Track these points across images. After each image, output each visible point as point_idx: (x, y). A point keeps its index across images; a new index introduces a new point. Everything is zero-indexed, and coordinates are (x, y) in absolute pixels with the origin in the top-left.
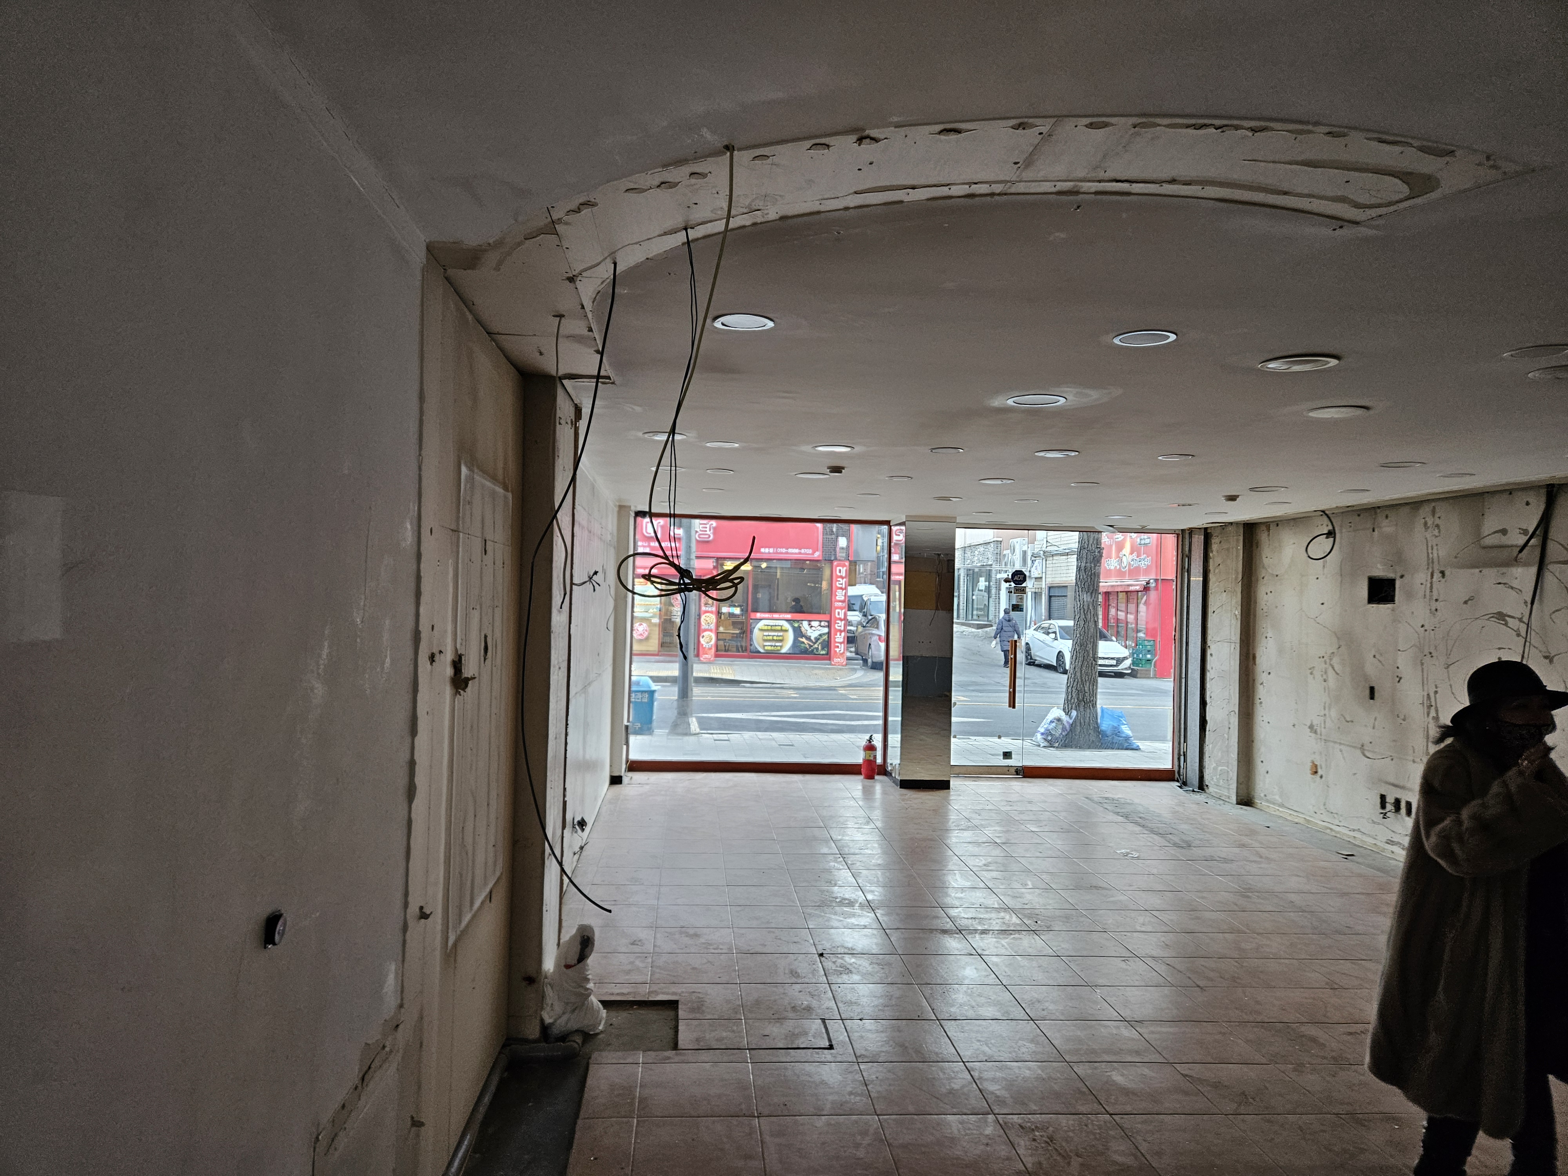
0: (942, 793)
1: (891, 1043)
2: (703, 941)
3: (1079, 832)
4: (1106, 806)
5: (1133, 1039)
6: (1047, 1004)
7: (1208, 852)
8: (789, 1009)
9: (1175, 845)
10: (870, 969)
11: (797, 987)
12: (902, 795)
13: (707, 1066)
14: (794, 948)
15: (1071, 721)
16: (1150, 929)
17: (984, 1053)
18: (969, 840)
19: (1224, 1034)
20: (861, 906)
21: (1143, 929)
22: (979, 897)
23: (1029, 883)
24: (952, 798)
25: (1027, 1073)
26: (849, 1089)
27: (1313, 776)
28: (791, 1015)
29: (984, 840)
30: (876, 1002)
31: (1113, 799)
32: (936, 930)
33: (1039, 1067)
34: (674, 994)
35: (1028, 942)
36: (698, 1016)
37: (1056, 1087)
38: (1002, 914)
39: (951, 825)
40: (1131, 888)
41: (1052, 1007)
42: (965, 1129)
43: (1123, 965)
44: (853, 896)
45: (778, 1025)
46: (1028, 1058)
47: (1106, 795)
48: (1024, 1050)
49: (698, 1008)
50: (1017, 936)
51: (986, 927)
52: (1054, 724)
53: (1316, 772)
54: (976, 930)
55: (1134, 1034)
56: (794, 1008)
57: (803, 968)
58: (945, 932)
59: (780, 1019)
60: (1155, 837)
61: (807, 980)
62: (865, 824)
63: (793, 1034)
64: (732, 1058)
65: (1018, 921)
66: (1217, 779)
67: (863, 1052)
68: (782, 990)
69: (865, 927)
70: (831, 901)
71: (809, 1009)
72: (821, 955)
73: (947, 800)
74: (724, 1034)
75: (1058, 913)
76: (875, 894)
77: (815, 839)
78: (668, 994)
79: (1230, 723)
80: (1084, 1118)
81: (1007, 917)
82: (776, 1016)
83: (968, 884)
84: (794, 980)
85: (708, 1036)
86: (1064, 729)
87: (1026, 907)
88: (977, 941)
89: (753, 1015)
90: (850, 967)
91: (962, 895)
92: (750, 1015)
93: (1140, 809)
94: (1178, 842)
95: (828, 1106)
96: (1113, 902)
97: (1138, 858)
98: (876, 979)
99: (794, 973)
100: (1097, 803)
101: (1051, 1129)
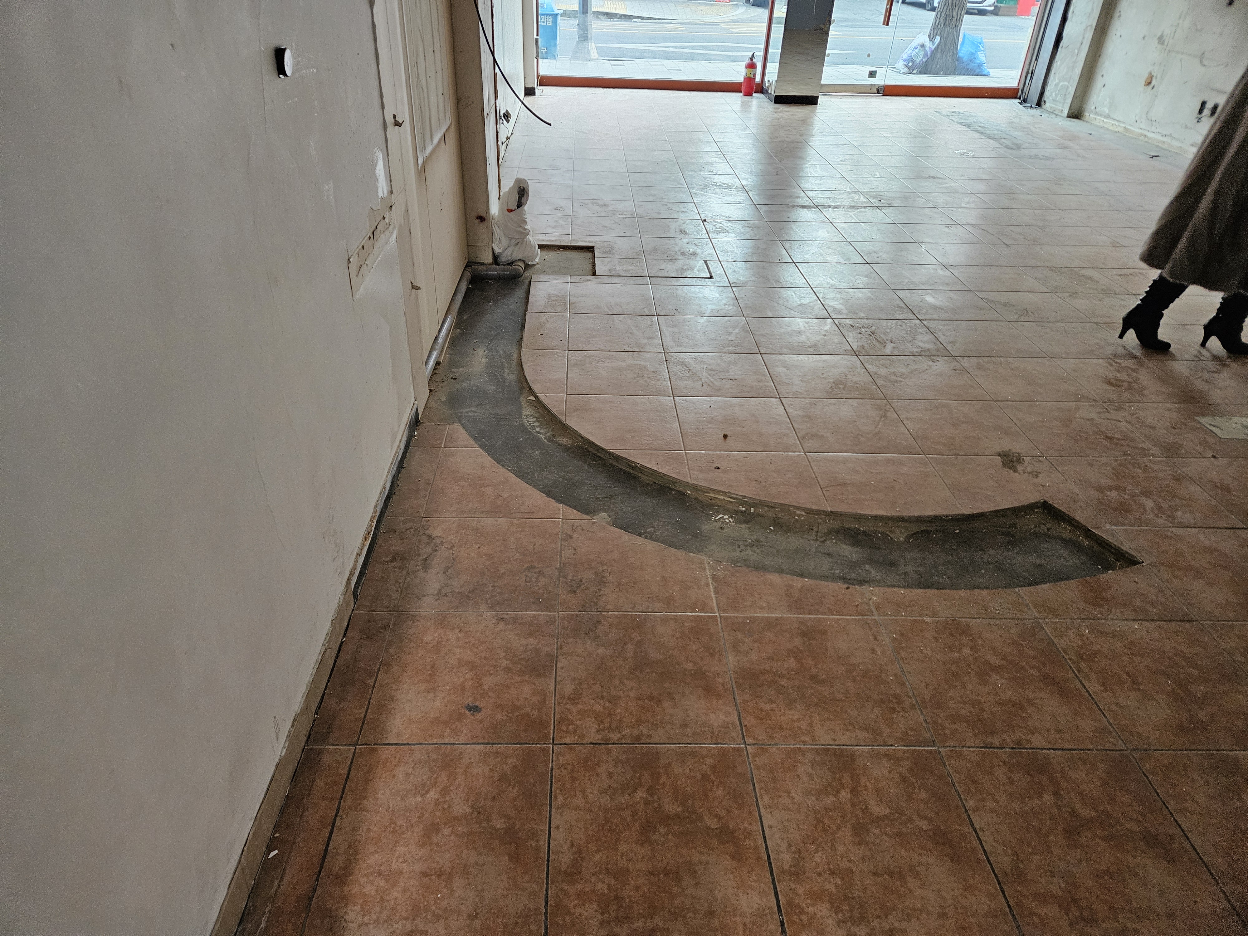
0: (809, 108)
1: (757, 276)
2: (611, 209)
3: (925, 137)
4: (951, 117)
5: (946, 276)
6: (881, 254)
7: (1034, 152)
8: (679, 254)
9: (1007, 147)
10: (742, 230)
11: (685, 240)
12: (775, 109)
13: (619, 286)
14: (682, 216)
15: (933, 48)
16: (972, 206)
17: (828, 283)
18: (830, 143)
19: (1019, 274)
20: (737, 189)
21: (967, 206)
22: (834, 184)
23: (877, 174)
24: (817, 111)
25: (860, 295)
26: (724, 302)
27: (1146, 87)
28: (680, 257)
29: (843, 143)
30: (746, 251)
31: (959, 113)
32: (798, 206)
33: (870, 292)
34: (590, 242)
35: (871, 215)
36: (610, 256)
37: (882, 304)
38: (853, 195)
39: (815, 131)
40: (963, 178)
41: (884, 256)
42: (809, 326)
43: (947, 230)
44: (731, 181)
45: (671, 263)
46: (861, 286)
47: (954, 110)
48: (858, 281)
49: (609, 251)
50: (863, 210)
51: (838, 204)
52: (917, 50)
53: (1150, 83)
54: (830, 206)
55: (947, 273)
56: (683, 254)
57: (689, 228)
58: (803, 207)
59: (673, 260)
60: (991, 141)
61: (692, 236)
62: (742, 130)
63: (682, 269)
64: (636, 282)
65: (865, 200)
66: (1056, 95)
67: (735, 281)
68: (673, 242)
69: (740, 203)
70: (713, 185)
71: (694, 254)
72: (705, 220)
73: (813, 112)
74: (630, 268)
75: (898, 195)
76: (748, 181)
77: (700, 140)
78: (585, 242)
79: (1084, 38)
80: (900, 322)
81: (857, 197)
82: (669, 258)
83: (826, 174)
84: (683, 236)
85: (618, 268)
86: (925, 55)
87: (873, 190)
88: (830, 214)
89: (652, 257)
90: (727, 229)
91: (821, 182)
92: (649, 257)
93: (982, 120)
94: (1010, 145)
95: (709, 311)
96: (946, 187)
97: (973, 157)
98: (748, 236)
99: (682, 232)
100: (944, 116)
101: (874, 328)
